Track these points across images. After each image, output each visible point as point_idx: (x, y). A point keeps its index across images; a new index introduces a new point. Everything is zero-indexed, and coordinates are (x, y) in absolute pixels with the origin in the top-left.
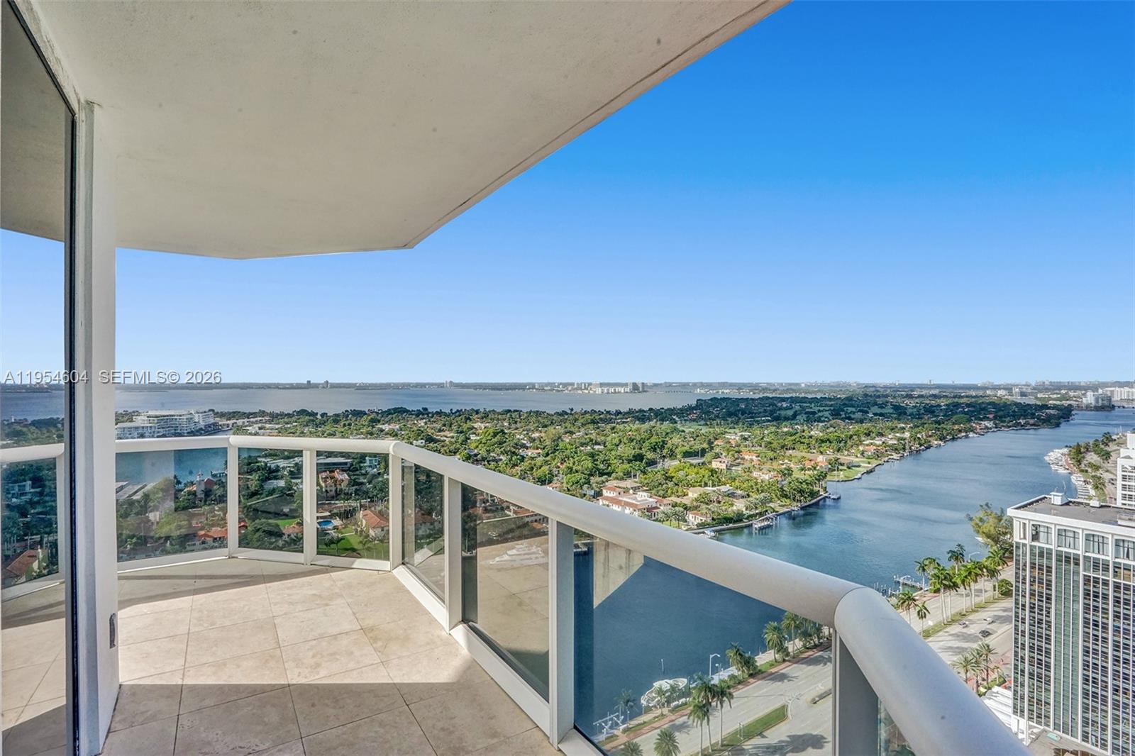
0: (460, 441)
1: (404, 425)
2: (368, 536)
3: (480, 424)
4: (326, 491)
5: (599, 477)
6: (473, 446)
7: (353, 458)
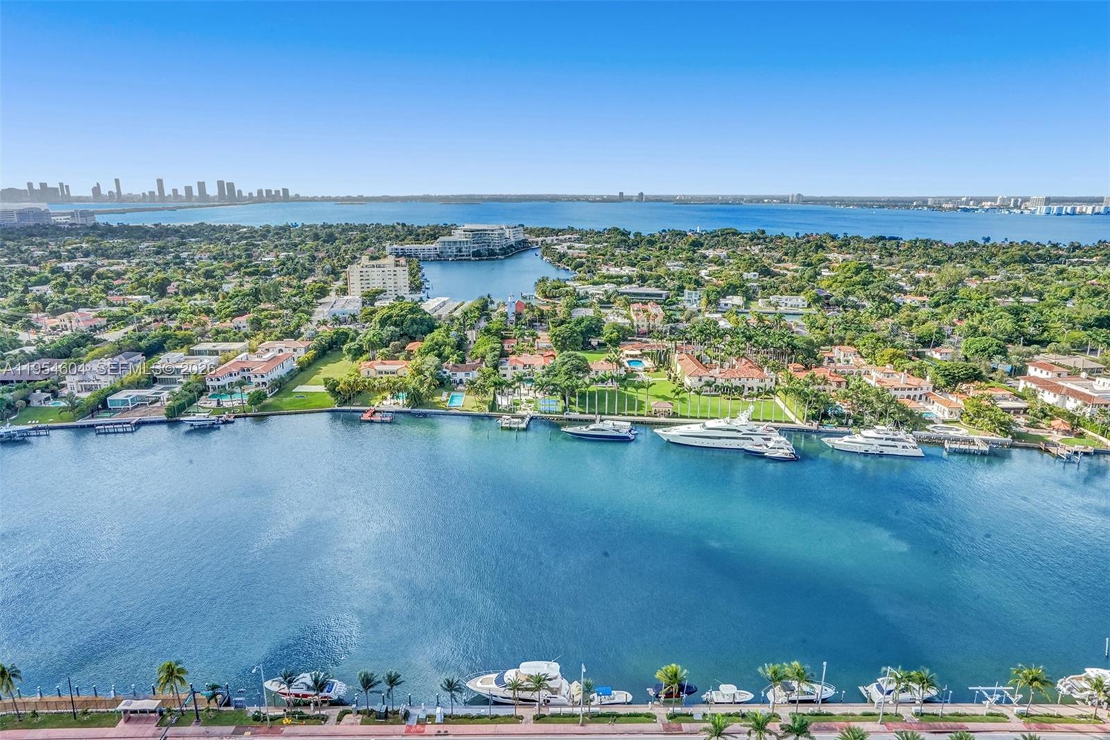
0: (806, 276)
1: (734, 252)
2: (683, 384)
3: (836, 255)
4: (638, 325)
5: (1024, 345)
6: (824, 284)
7: (669, 289)
